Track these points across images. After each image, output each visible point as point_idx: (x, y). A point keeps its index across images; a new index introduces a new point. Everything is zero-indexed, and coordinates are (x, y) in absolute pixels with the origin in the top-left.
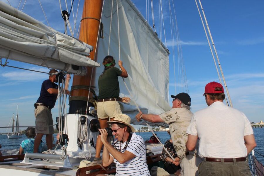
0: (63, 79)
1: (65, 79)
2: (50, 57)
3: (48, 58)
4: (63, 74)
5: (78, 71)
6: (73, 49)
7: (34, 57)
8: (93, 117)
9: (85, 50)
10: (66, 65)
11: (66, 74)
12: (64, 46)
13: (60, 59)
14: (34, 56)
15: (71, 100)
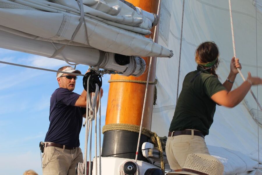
0: (97, 85)
1: (100, 84)
2: (69, 38)
3: (67, 41)
4: (97, 73)
5: (127, 66)
6: (117, 22)
7: (38, 39)
8: (151, 163)
9: (140, 22)
10: (103, 54)
11: (103, 72)
12: (97, 16)
13: (90, 42)
14: (38, 37)
15: (105, 130)
